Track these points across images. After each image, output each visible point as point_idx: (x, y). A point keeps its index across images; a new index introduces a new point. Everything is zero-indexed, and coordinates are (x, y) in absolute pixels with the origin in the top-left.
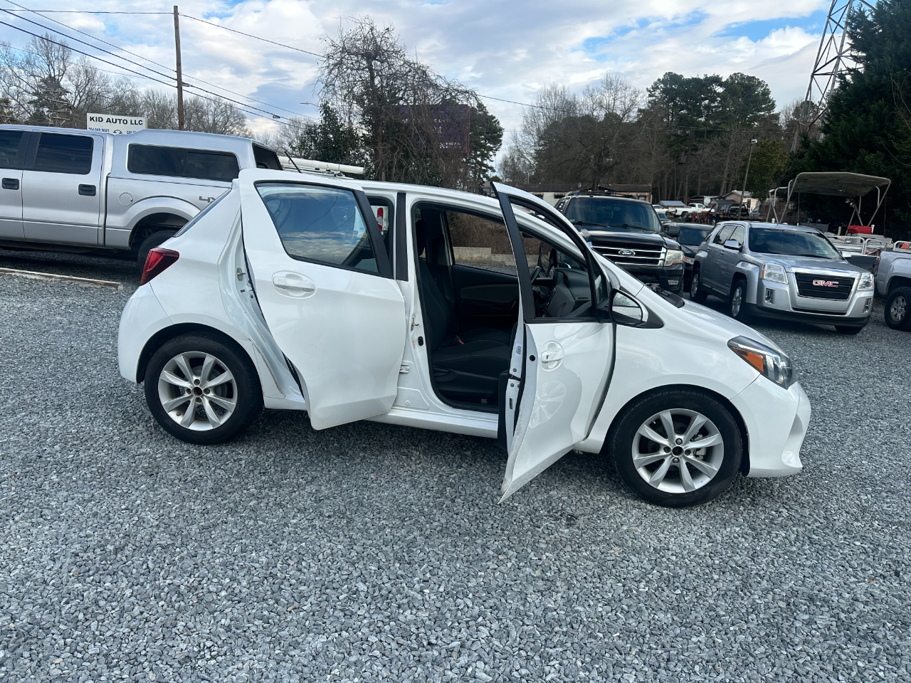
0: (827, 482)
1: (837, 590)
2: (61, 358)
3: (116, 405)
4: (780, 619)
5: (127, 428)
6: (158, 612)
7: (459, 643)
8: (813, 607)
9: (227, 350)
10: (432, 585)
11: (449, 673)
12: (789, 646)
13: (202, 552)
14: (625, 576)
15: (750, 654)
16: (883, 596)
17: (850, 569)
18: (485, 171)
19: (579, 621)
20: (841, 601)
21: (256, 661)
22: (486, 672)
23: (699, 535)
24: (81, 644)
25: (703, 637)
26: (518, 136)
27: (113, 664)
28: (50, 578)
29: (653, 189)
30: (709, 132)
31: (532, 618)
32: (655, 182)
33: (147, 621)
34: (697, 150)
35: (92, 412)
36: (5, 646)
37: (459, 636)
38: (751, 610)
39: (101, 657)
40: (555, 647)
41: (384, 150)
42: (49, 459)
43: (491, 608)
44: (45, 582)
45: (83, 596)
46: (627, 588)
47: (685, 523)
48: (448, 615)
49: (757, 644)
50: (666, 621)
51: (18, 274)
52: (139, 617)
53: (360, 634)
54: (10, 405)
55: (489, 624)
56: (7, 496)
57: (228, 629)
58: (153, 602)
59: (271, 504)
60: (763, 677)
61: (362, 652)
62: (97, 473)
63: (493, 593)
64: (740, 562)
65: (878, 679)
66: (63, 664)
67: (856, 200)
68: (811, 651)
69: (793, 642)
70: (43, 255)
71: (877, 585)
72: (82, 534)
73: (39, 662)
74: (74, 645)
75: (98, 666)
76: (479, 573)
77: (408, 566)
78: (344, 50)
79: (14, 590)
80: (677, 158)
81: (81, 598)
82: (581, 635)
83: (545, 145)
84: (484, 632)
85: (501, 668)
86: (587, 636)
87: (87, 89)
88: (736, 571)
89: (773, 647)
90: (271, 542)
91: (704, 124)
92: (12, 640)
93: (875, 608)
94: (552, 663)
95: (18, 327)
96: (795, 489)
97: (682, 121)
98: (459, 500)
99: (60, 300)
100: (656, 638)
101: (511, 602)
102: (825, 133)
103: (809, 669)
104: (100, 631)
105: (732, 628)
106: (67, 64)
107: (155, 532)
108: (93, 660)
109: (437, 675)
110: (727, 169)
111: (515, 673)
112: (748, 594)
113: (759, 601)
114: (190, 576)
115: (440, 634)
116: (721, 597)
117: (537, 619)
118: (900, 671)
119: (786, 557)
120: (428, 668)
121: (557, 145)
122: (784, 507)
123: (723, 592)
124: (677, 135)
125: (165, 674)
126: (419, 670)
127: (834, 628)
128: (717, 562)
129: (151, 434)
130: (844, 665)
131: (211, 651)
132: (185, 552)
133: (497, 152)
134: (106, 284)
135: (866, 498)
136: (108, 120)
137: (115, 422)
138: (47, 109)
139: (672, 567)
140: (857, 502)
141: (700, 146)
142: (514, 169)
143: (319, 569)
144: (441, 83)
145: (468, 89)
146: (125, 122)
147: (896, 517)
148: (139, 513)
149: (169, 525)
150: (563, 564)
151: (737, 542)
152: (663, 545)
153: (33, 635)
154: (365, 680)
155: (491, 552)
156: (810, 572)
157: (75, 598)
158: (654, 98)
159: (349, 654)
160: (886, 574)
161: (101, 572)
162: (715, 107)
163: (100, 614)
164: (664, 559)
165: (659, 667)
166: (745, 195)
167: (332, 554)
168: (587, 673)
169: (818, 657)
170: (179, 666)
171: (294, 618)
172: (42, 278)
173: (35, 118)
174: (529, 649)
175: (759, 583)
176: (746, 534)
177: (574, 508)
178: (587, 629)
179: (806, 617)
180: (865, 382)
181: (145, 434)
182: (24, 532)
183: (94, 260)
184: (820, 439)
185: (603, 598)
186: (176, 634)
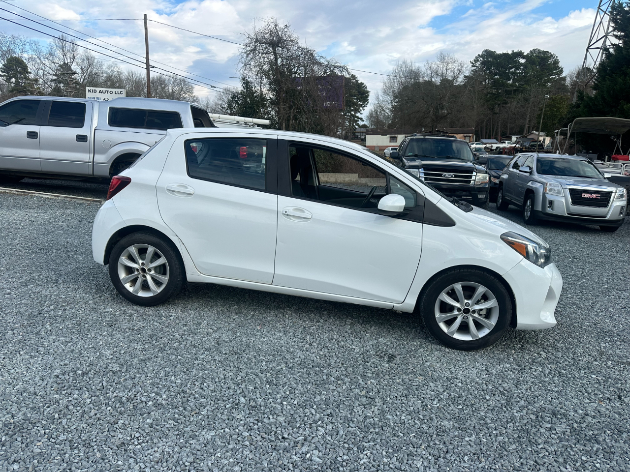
0: (577, 334)
1: (574, 408)
2: (60, 249)
3: (92, 280)
4: (530, 427)
5: (99, 295)
6: (106, 414)
7: (303, 438)
8: (554, 419)
9: (162, 243)
10: (290, 400)
11: (294, 457)
12: (534, 445)
13: (139, 375)
14: (424, 396)
15: (505, 450)
16: (608, 412)
17: (586, 394)
18: (357, 121)
19: (388, 425)
20: (576, 415)
21: (167, 447)
22: (319, 457)
23: (480, 369)
24: (55, 433)
25: (473, 438)
26: (380, 96)
27: (74, 447)
28: (39, 391)
29: (475, 131)
30: (515, 91)
31: (355, 422)
32: (477, 126)
33: (99, 420)
34: (506, 103)
35: (77, 285)
36: (6, 433)
37: (304, 433)
38: (510, 420)
39: (67, 442)
40: (369, 442)
41: (284, 108)
42: (45, 315)
43: (328, 415)
44: (35, 394)
45: (59, 403)
46: (424, 404)
47: (471, 361)
48: (298, 419)
49: (511, 443)
50: (449, 426)
51: (37, 195)
52: (94, 417)
53: (237, 430)
54: (24, 280)
55: (325, 426)
56: (17, 338)
57: (151, 426)
58: (104, 407)
59: (188, 346)
60: (513, 466)
61: (237, 443)
62: (76, 324)
63: (331, 405)
64: (507, 388)
65: (595, 468)
66: (42, 446)
67: (618, 137)
68: (550, 449)
69: (537, 442)
70: (55, 182)
71: (604, 405)
72: (62, 363)
73: (27, 444)
74: (50, 434)
75: (65, 447)
76: (323, 392)
77: (275, 387)
78: (257, 41)
79: (16, 398)
80: (492, 109)
81: (57, 404)
82: (388, 434)
83: (399, 102)
84: (321, 431)
85: (330, 455)
86: (392, 436)
87: (89, 71)
88: (504, 394)
89: (522, 445)
90: (185, 370)
91: (511, 85)
92: (11, 430)
93: (600, 420)
94: (365, 452)
95: (34, 229)
96: (554, 339)
97: (495, 83)
98: (315, 344)
99: (63, 211)
100: (440, 438)
101: (342, 411)
102: (595, 89)
103: (546, 461)
104: (68, 426)
105: (494, 432)
106: (75, 55)
107: (110, 363)
108: (62, 444)
109: (285, 458)
110: (528, 116)
111: (339, 459)
112: (509, 409)
113: (516, 414)
114: (129, 391)
115: (291, 432)
116: (490, 411)
117: (359, 423)
118: (612, 464)
119: (541, 385)
120: (280, 453)
121: (407, 102)
122: (544, 351)
123: (491, 408)
124: (492, 94)
125: (107, 453)
126: (274, 454)
127: (568, 433)
128: (490, 387)
129: (114, 299)
130: (572, 459)
131: (138, 440)
132: (128, 376)
133: (365, 108)
134: (93, 201)
135: (605, 345)
136: (100, 92)
137: (91, 291)
138: (63, 85)
139: (458, 390)
140: (597, 348)
141: (509, 100)
142: (377, 119)
143: (215, 388)
144: (323, 61)
145: (342, 65)
146: (111, 92)
147: (625, 358)
148: (101, 350)
149: (119, 359)
150: (382, 387)
151: (507, 374)
152: (453, 375)
153: (25, 427)
154: (237, 461)
155: (332, 379)
156: (557, 395)
157: (54, 404)
158: (475, 68)
159: (229, 444)
160: (611, 398)
161: (72, 388)
162: (519, 73)
163: (69, 414)
164: (453, 385)
165: (440, 457)
166: (540, 134)
167: (225, 378)
168: (389, 460)
169: (554, 453)
170: (117, 449)
171: (195, 419)
172: (52, 197)
173: (55, 91)
174: (351, 443)
175: (519, 402)
176: (514, 369)
177: (394, 350)
178: (393, 431)
179: (549, 426)
180: (616, 265)
181: (110, 299)
182: (26, 362)
183: (88, 185)
184: (577, 305)
185: (407, 410)
186: (117, 428)
